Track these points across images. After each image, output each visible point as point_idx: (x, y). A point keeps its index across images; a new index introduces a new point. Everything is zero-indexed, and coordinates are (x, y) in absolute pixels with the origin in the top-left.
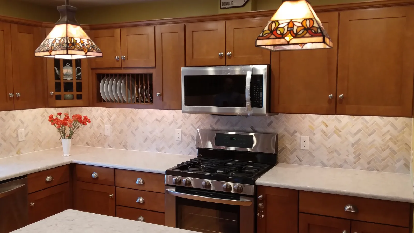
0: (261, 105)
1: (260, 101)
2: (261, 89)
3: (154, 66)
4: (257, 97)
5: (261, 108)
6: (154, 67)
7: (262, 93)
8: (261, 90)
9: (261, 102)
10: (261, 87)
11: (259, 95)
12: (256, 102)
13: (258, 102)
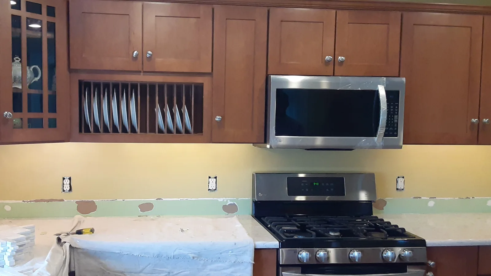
0: (395, 133)
1: (394, 127)
2: (396, 110)
3: (211, 72)
4: (391, 122)
5: (396, 138)
6: (210, 74)
7: (397, 116)
8: (396, 113)
9: (396, 129)
10: (396, 107)
11: (394, 119)
12: (389, 128)
13: (391, 129)
